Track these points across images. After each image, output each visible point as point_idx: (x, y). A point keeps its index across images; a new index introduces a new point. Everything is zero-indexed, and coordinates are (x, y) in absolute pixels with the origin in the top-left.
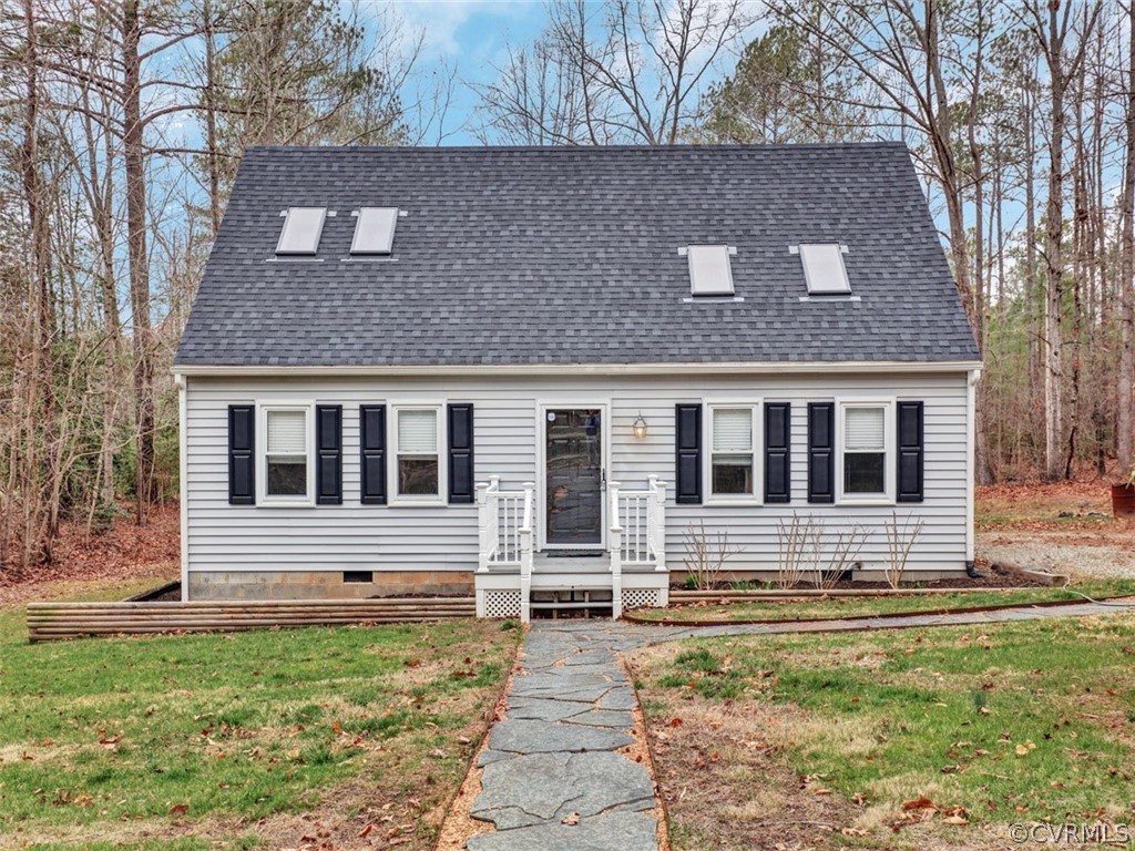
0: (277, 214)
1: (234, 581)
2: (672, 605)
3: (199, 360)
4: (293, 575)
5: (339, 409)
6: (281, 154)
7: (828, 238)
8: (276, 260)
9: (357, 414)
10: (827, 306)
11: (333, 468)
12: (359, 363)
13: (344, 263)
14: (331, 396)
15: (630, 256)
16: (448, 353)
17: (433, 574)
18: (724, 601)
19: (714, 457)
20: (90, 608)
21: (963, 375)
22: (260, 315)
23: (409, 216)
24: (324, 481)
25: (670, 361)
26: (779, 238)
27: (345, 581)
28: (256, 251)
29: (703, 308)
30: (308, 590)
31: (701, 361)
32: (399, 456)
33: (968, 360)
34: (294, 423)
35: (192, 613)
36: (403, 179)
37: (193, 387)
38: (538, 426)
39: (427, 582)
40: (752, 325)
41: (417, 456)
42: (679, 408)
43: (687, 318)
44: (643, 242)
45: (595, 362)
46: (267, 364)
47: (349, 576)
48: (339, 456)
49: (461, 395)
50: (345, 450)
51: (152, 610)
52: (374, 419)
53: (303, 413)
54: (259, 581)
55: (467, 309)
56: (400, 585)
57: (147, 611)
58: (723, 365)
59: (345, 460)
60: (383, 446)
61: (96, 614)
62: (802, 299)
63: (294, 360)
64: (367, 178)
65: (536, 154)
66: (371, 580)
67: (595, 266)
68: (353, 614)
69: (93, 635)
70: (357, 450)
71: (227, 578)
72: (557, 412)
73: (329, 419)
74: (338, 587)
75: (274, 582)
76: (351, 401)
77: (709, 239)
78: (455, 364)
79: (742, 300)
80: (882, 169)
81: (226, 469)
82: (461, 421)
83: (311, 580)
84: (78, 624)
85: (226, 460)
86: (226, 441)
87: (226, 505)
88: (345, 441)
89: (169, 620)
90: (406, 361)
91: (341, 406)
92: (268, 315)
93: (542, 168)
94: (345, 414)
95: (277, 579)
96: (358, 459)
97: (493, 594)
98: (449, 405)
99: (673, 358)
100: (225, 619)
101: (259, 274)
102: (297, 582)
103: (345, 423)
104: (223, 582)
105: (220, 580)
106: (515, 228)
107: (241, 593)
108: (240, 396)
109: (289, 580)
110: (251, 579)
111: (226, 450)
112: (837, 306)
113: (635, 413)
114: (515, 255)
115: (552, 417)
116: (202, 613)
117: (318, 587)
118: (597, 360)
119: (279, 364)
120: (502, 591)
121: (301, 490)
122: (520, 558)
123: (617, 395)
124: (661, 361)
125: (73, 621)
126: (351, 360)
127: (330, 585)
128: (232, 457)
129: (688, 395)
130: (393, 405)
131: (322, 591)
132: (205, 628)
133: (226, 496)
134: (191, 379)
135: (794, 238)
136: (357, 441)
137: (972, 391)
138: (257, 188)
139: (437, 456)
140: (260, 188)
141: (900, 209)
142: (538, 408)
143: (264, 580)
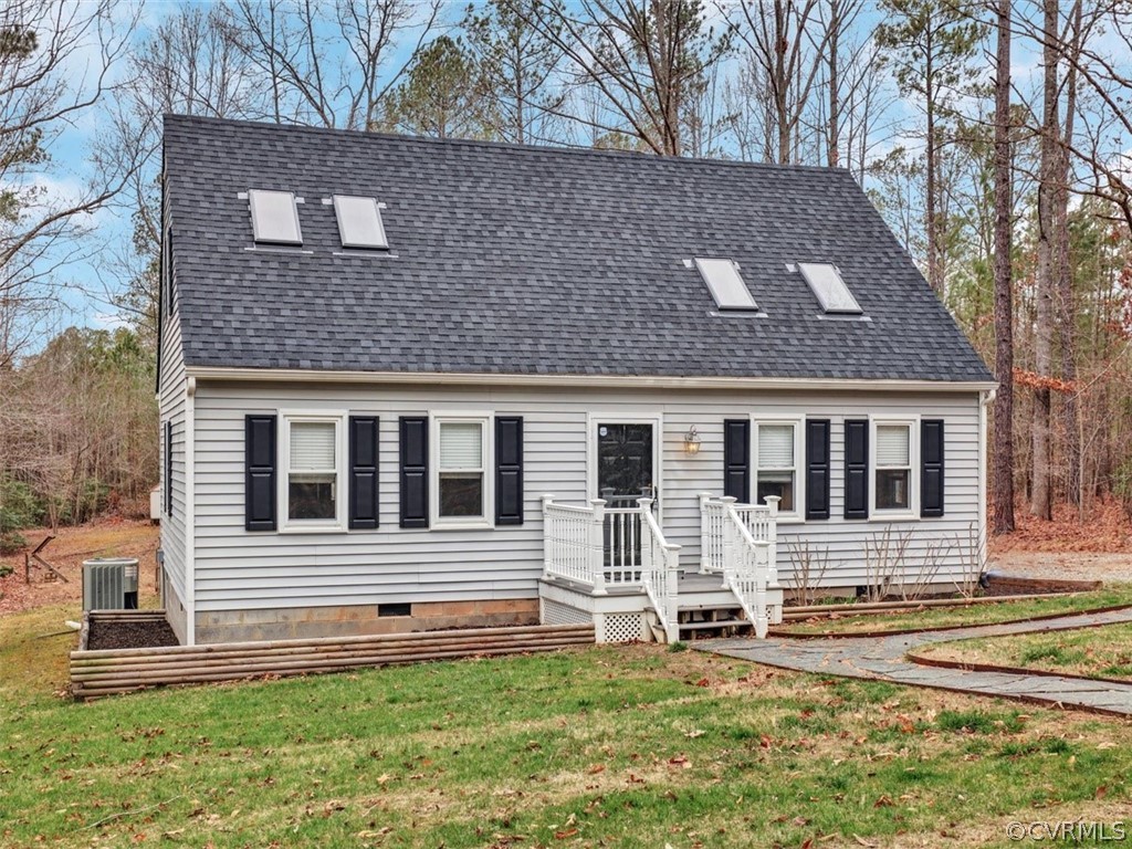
0: (233, 196)
1: (249, 620)
2: (787, 621)
3: (213, 361)
4: (321, 610)
5: (376, 420)
6: (209, 126)
7: (817, 258)
8: (254, 249)
9: (396, 427)
10: (845, 325)
11: (369, 489)
12: (404, 369)
13: (338, 257)
14: (366, 406)
15: (640, 265)
16: (499, 361)
17: (478, 604)
18: (834, 615)
19: (760, 474)
20: (154, 654)
21: (974, 395)
22: (267, 312)
23: (389, 209)
24: (359, 502)
25: (725, 375)
26: (773, 256)
27: (380, 615)
28: (227, 237)
29: (733, 322)
30: (338, 628)
31: (754, 376)
32: (440, 474)
33: (982, 380)
34: (321, 437)
35: (280, 655)
36: (364, 166)
37: (201, 394)
38: (590, 442)
39: (472, 613)
40: (785, 340)
41: (454, 474)
42: (727, 423)
43: (723, 332)
44: (647, 252)
45: (652, 374)
46: (298, 367)
47: (385, 609)
48: (376, 474)
49: (510, 407)
50: (382, 468)
51: (232, 653)
52: (414, 433)
53: (332, 425)
54: (280, 620)
55: (497, 314)
56: (441, 616)
57: (224, 654)
58: (774, 380)
59: (382, 478)
60: (425, 462)
61: (160, 662)
62: (820, 317)
63: (330, 364)
64: (323, 163)
65: (499, 151)
66: (410, 614)
67: (610, 274)
68: (465, 646)
69: (160, 686)
70: (396, 468)
71: (241, 618)
72: (608, 426)
73: (364, 433)
74: (372, 622)
75: (298, 620)
76: (389, 412)
77: (709, 252)
78: (509, 373)
79: (765, 316)
80: (838, 193)
81: (242, 489)
82: (510, 434)
83: (341, 616)
84: (137, 674)
85: (242, 479)
86: (242, 457)
87: (242, 531)
88: (382, 457)
89: (252, 663)
90: (456, 368)
91: (378, 417)
92: (275, 312)
93: (511, 167)
94: (382, 427)
95: (302, 616)
96: (396, 478)
97: (617, 617)
98: (496, 418)
99: (727, 372)
100: (319, 658)
101: (243, 264)
102: (326, 618)
103: (382, 436)
104: (236, 622)
105: (234, 621)
106: (510, 229)
107: (259, 633)
108: (260, 404)
109: (315, 617)
110: (270, 618)
111: (242, 468)
112: (855, 325)
113: (687, 428)
114: (523, 258)
115: (604, 432)
116: (292, 653)
117: (349, 623)
118: (653, 372)
119: (313, 368)
120: (620, 614)
121: (330, 513)
122: (637, 579)
123: (668, 409)
124: (716, 375)
125: (131, 671)
126: (394, 365)
127: (364, 621)
128: (249, 474)
129: (736, 411)
130: (436, 417)
131: (355, 628)
132: (297, 671)
133: (242, 521)
134: (203, 384)
135: (787, 256)
136: (396, 457)
137: (984, 410)
138: (195, 163)
139: (481, 474)
140: (200, 164)
141: (869, 234)
142: (589, 422)
143: (285, 618)
